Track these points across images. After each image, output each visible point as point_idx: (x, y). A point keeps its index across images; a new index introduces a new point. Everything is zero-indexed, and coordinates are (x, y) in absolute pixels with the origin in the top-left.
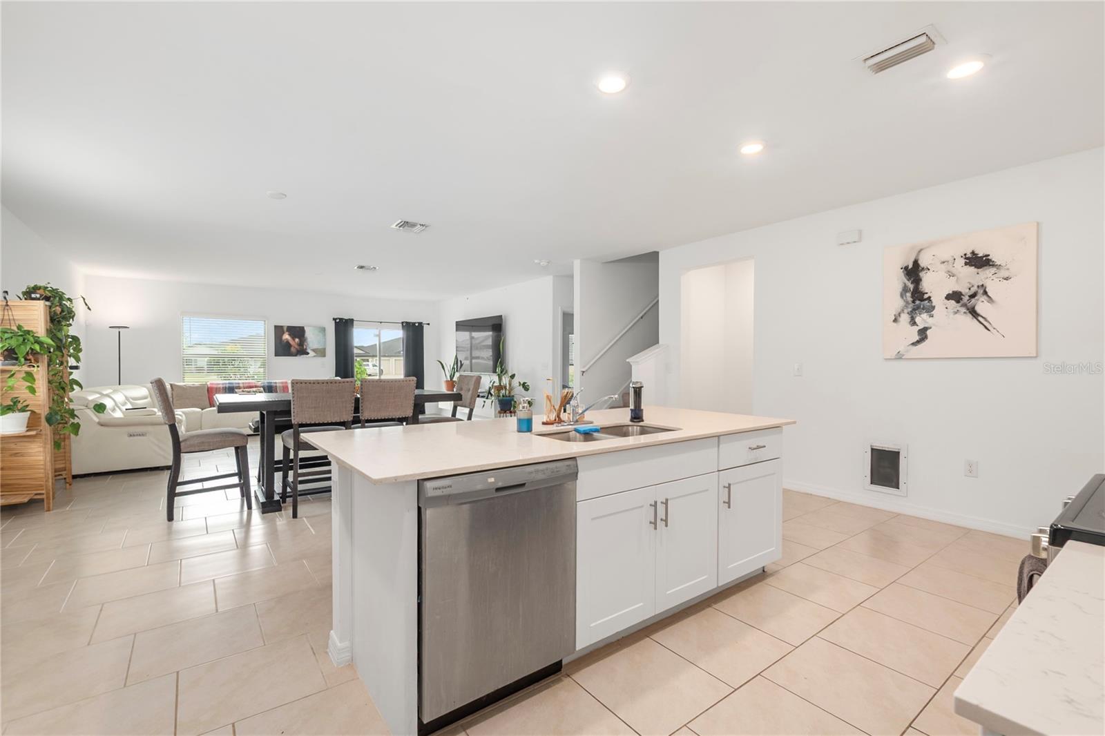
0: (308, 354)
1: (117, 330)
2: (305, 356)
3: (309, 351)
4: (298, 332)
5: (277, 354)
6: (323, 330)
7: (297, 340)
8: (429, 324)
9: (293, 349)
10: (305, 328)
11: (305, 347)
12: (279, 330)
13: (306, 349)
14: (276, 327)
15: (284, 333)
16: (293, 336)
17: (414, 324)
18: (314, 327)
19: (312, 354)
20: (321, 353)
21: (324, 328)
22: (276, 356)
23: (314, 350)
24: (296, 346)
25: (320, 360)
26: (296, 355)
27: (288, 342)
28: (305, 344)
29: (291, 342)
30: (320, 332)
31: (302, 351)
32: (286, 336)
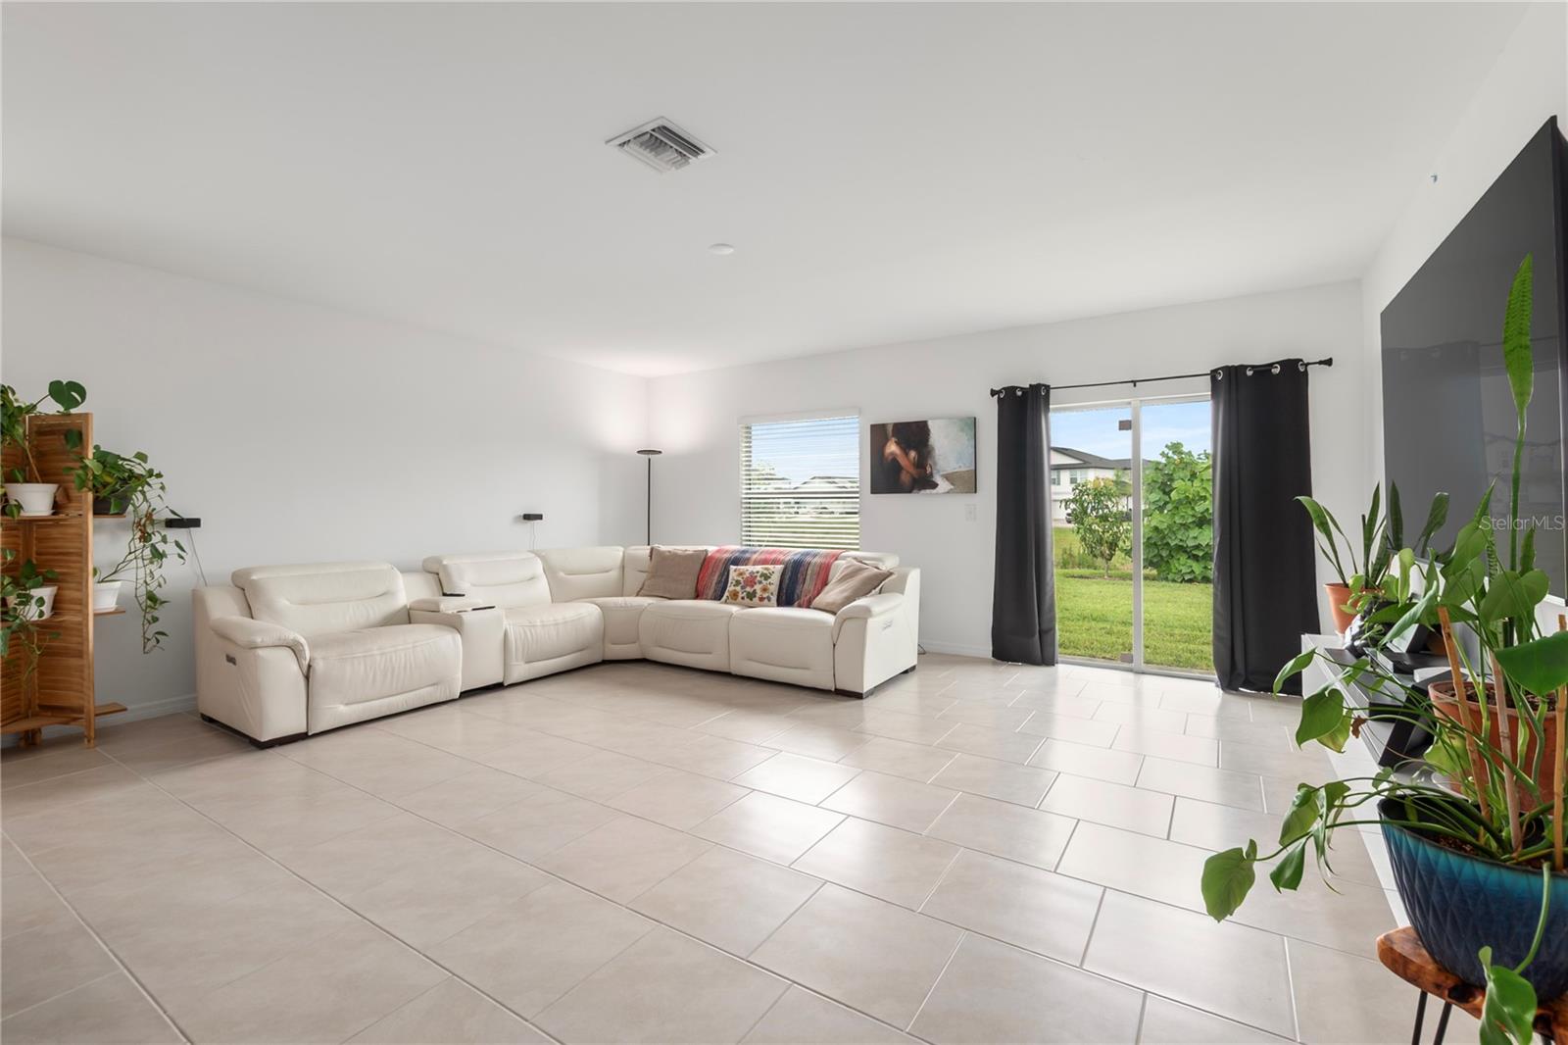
0: (934, 486)
1: (645, 457)
2: (928, 491)
3: (937, 479)
4: (914, 435)
5: (875, 490)
6: (973, 424)
7: (913, 454)
8: (1329, 362)
9: (905, 478)
10: (930, 424)
11: (929, 470)
12: (879, 433)
13: (931, 475)
14: (873, 427)
15: (887, 440)
16: (905, 446)
17: (1263, 371)
18: (950, 418)
19: (943, 486)
20: (968, 483)
21: (975, 419)
22: (872, 493)
23: (948, 477)
24: (912, 470)
25: (963, 501)
26: (910, 492)
27: (895, 460)
28: (930, 462)
29: (903, 461)
30: (962, 430)
31: (923, 481)
32: (892, 448)
